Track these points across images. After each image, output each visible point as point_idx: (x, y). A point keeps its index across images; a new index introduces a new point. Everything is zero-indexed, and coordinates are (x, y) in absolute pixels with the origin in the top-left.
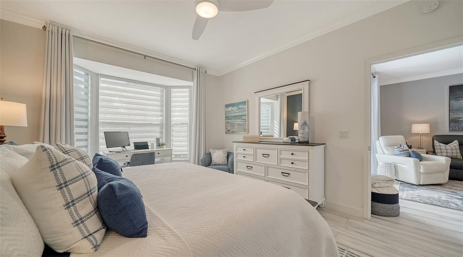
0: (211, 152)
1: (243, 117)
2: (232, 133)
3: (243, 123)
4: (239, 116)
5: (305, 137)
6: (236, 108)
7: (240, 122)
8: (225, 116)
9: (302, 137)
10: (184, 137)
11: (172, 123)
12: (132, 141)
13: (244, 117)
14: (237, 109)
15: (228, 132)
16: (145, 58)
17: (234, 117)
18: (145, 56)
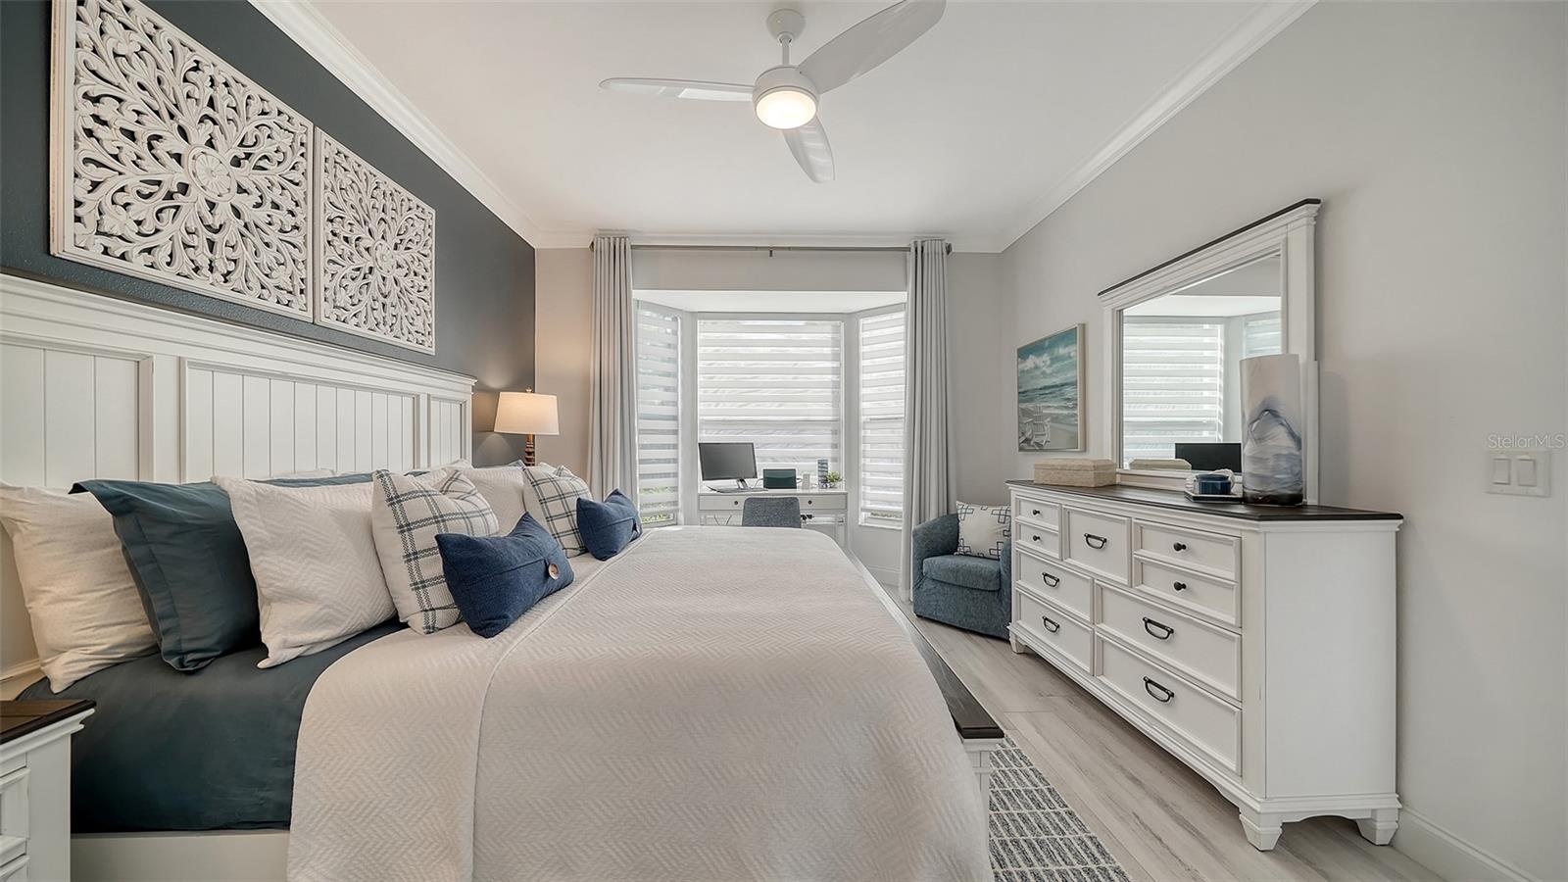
0: (959, 512)
1: (1068, 389)
2: (1037, 451)
3: (1065, 412)
4: (1057, 386)
5: (1267, 477)
6: (1046, 357)
7: (1057, 408)
8: (1019, 387)
9: (1252, 475)
10: (892, 459)
11: (863, 418)
12: (761, 466)
13: (1069, 392)
14: (1048, 363)
15: (1027, 444)
16: (771, 255)
17: (1042, 392)
18: (771, 251)
